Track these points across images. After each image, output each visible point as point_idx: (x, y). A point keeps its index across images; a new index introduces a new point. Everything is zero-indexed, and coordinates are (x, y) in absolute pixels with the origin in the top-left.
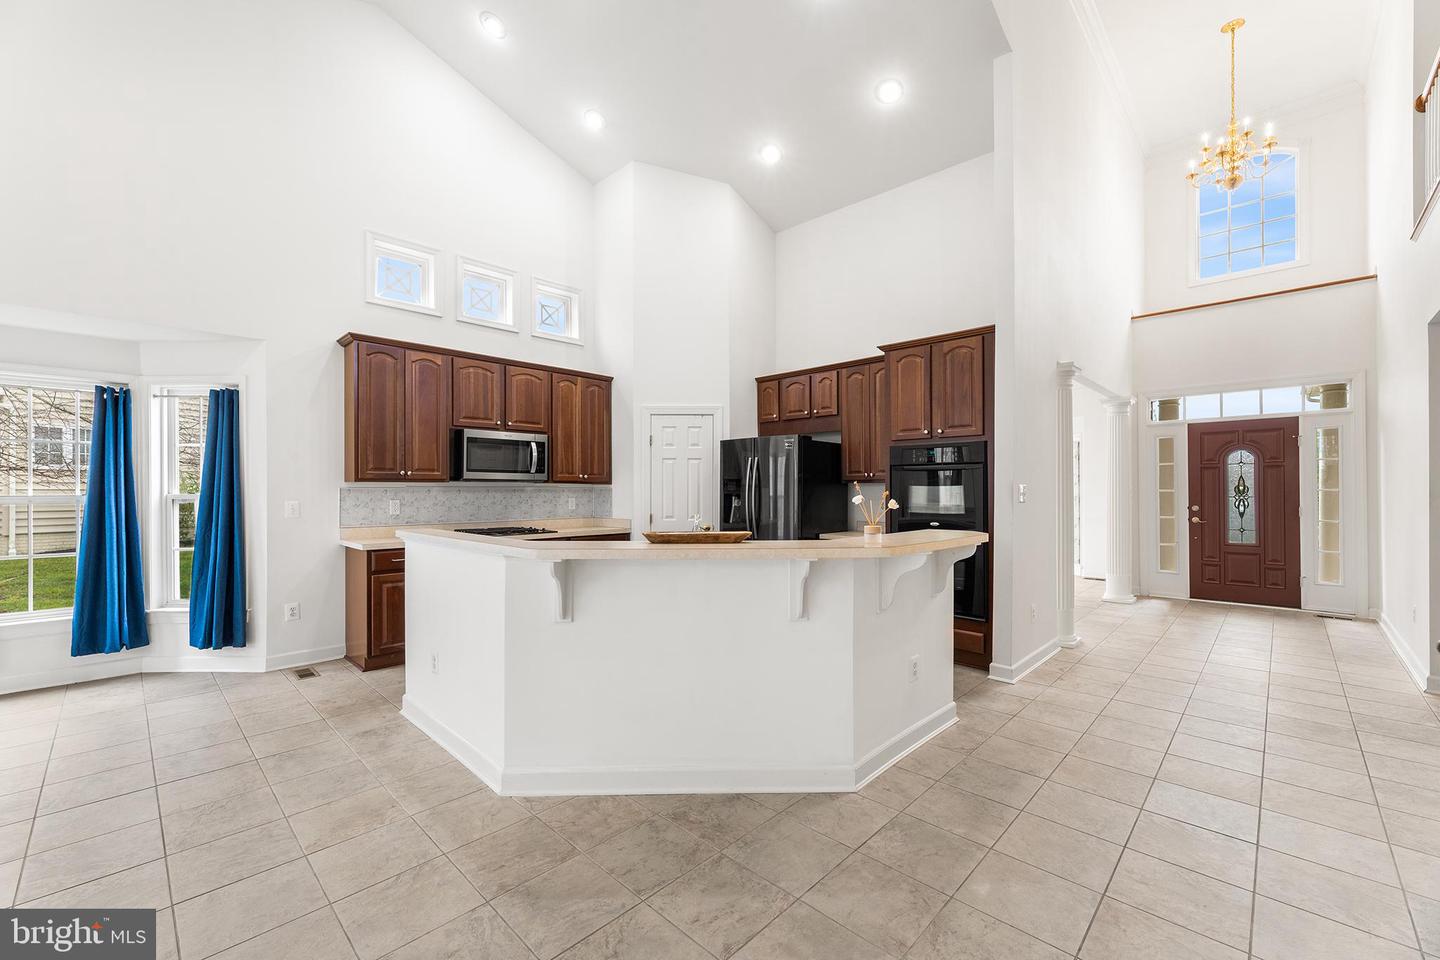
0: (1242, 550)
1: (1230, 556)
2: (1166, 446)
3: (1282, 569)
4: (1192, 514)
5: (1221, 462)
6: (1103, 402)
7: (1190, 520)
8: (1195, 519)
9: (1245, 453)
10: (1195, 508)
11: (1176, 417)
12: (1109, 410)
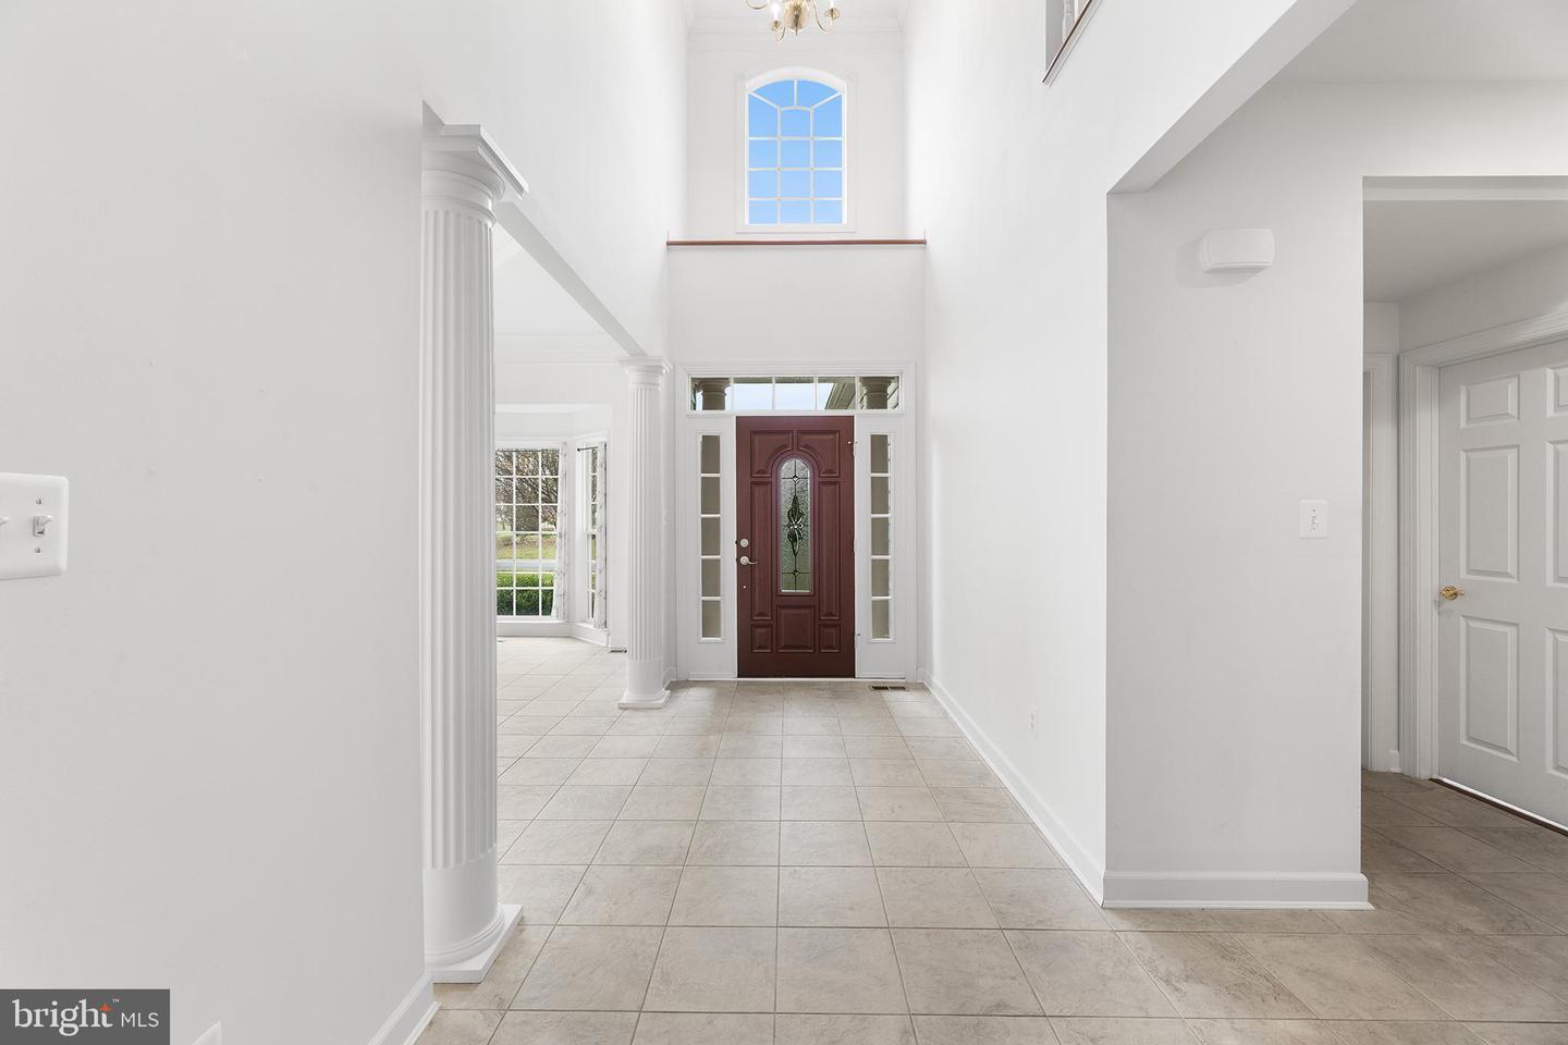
0: (796, 602)
1: (784, 612)
2: (710, 445)
3: (835, 626)
4: (741, 552)
5: (774, 475)
6: (623, 362)
7: (738, 560)
8: (745, 560)
9: (800, 463)
10: (745, 543)
11: (723, 408)
12: (631, 377)
